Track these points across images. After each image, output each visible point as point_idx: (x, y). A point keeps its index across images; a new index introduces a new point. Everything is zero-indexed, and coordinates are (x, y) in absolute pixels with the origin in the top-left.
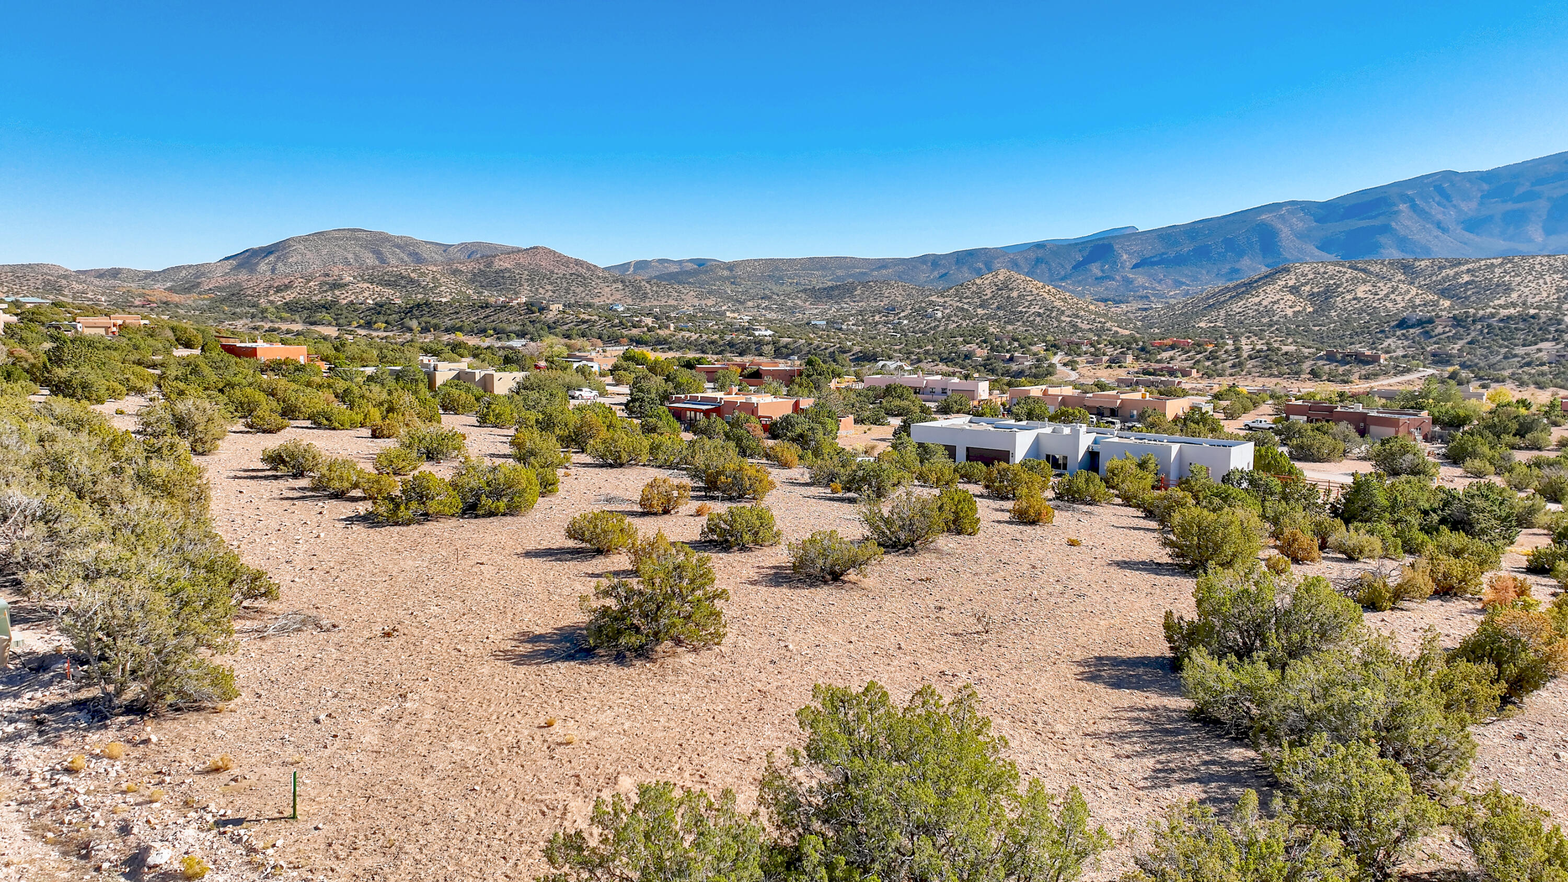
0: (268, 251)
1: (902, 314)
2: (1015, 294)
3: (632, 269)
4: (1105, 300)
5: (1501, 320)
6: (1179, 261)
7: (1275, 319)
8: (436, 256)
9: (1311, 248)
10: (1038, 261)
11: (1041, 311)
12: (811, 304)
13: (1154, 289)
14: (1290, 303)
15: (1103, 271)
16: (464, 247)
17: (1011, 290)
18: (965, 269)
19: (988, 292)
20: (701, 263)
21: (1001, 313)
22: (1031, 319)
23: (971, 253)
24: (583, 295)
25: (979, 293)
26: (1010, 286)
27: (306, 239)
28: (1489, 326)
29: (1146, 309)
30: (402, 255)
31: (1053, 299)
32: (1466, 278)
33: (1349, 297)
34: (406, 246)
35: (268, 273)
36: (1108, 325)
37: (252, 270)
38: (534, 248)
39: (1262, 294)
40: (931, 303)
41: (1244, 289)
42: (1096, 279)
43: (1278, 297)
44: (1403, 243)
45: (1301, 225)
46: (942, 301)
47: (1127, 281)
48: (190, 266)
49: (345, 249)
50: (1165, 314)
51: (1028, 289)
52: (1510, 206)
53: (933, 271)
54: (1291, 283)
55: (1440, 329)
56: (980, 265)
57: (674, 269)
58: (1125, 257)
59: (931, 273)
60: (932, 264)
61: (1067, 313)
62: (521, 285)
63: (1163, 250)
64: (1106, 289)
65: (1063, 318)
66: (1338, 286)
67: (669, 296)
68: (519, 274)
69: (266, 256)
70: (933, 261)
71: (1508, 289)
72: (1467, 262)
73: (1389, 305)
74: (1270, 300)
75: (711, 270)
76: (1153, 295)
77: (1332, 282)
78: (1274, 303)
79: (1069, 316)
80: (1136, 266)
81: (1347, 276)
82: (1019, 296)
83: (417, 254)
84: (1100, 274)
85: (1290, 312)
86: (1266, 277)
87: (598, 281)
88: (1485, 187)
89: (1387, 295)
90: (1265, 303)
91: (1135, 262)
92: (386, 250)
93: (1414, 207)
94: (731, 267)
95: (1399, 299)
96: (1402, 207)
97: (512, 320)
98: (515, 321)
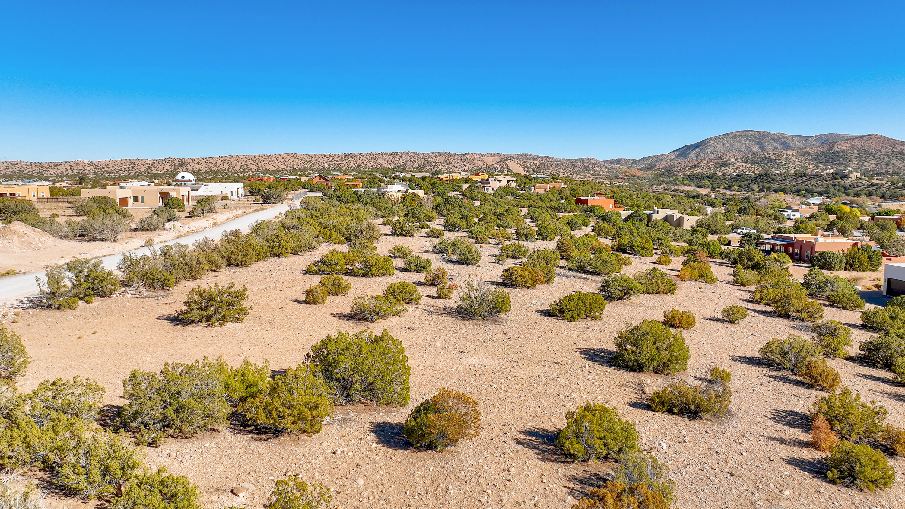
0: (695, 146)
8: (799, 144)
16: (819, 137)
27: (717, 138)
30: (776, 145)
34: (779, 139)
35: (694, 159)
37: (687, 157)
38: (868, 135)
48: (654, 156)
49: (740, 143)
68: (851, 153)
69: (694, 149)
83: (786, 143)
92: (765, 143)
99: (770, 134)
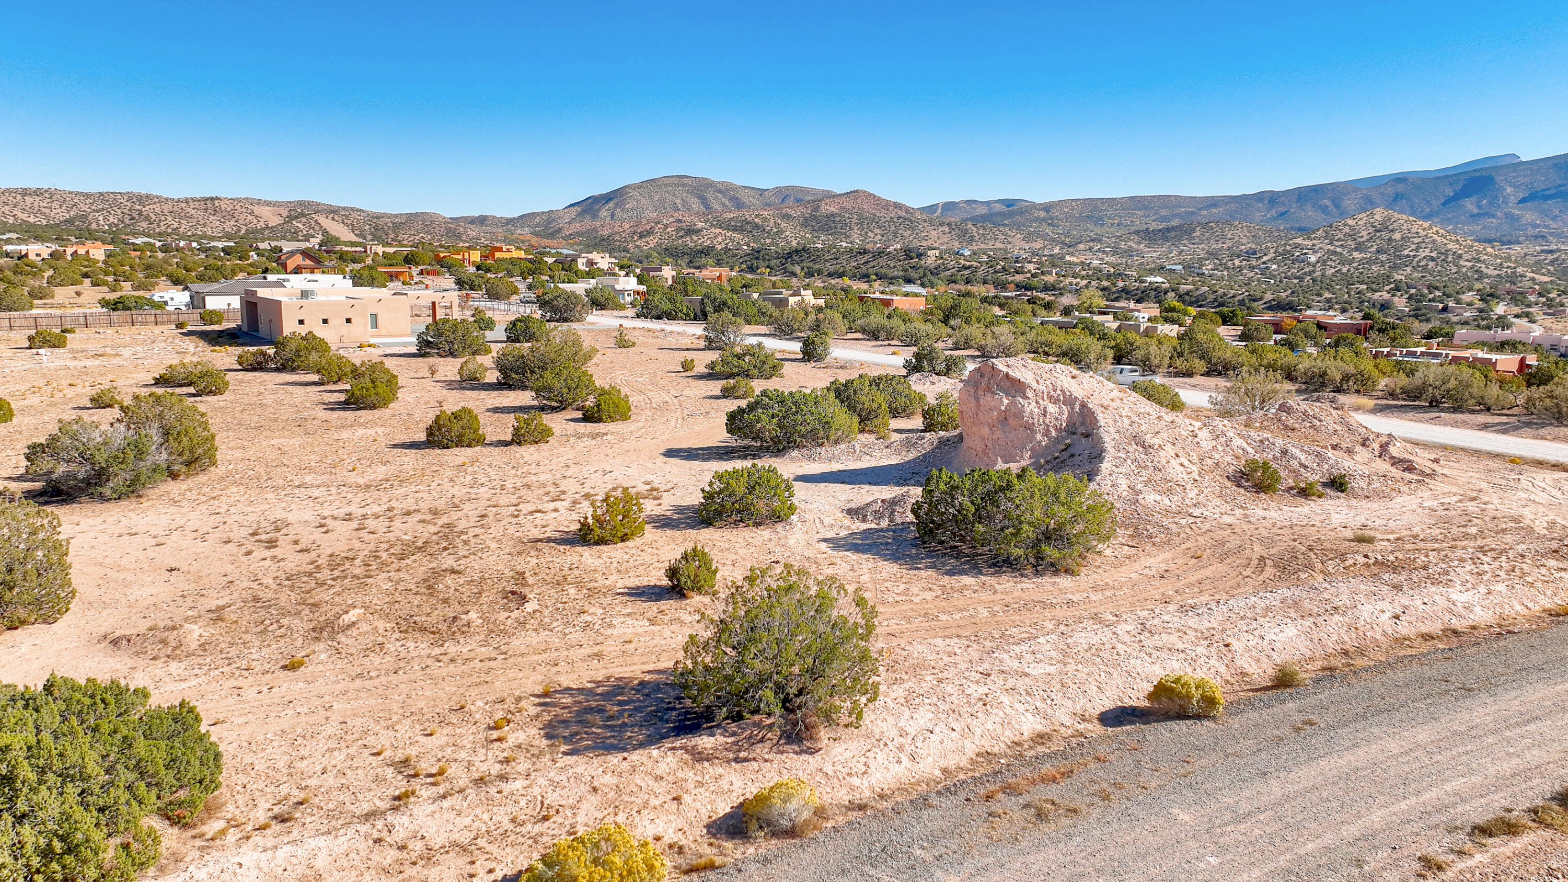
0: (607, 198)
1: (1265, 259)
2: (1397, 236)
3: (939, 211)
4: (1490, 241)
8: (754, 201)
10: (1398, 197)
11: (1434, 254)
13: (1547, 227)
15: (1479, 207)
16: (778, 190)
17: (1392, 231)
18: (1308, 207)
19: (1364, 233)
20: (1009, 203)
21: (1383, 257)
22: (1422, 263)
23: (1316, 190)
25: (1354, 234)
26: (1391, 228)
27: (639, 186)
29: (1551, 252)
30: (723, 200)
31: (1445, 241)
34: (727, 190)
35: (609, 219)
37: (595, 216)
38: (854, 192)
40: (1297, 246)
42: (1472, 216)
46: (1310, 243)
47: (1512, 219)
48: (543, 213)
49: (673, 195)
51: (1414, 230)
53: (1269, 210)
56: (1327, 202)
57: (983, 210)
58: (1509, 190)
59: (1268, 212)
60: (1269, 202)
61: (1466, 256)
63: (1559, 182)
64: (1484, 227)
65: (1462, 263)
69: (606, 203)
70: (1270, 198)
75: (1027, 211)
76: (1551, 234)
80: (1523, 201)
82: (1403, 239)
83: (737, 198)
84: (1476, 211)
91: (1521, 195)
92: (709, 195)
94: (1047, 207)
97: (892, 265)
98: (895, 267)
99: (714, 182)
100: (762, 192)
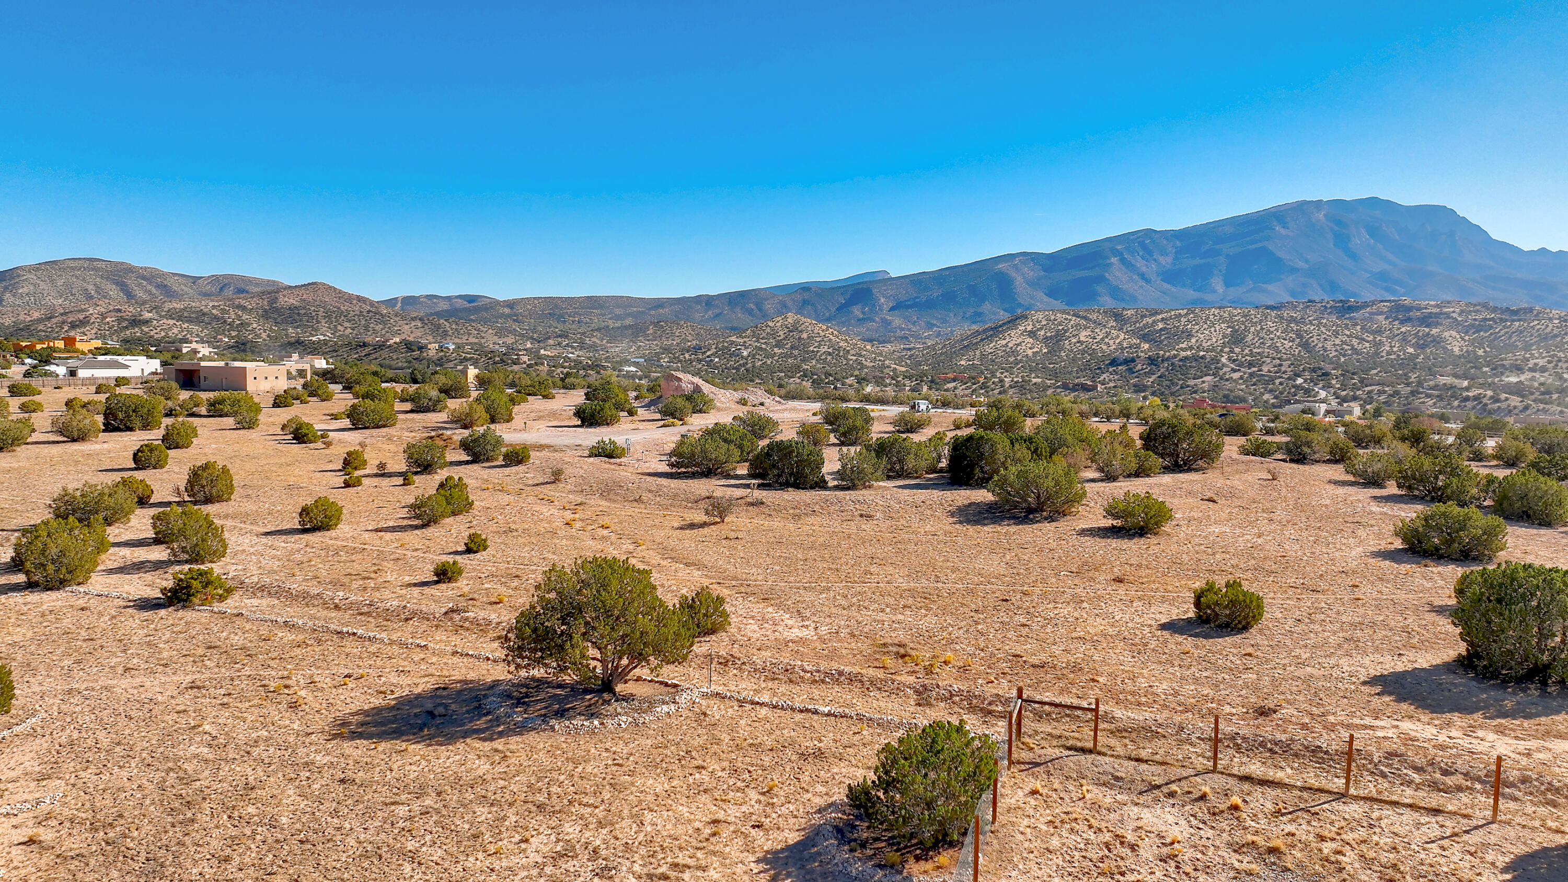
1: (709, 353)
2: (805, 336)
3: (399, 305)
4: (870, 341)
5: (1181, 360)
6: (929, 305)
7: (1019, 358)
8: (185, 289)
9: (1041, 295)
10: (805, 302)
11: (830, 350)
12: (607, 342)
13: (909, 330)
14: (1029, 345)
15: (863, 313)
17: (801, 331)
18: (738, 309)
19: (781, 333)
20: (471, 299)
21: (796, 352)
22: (823, 357)
23: (743, 295)
24: (383, 332)
25: (773, 334)
27: (37, 268)
28: (1173, 364)
30: (149, 287)
31: (838, 340)
32: (1161, 325)
33: (1074, 340)
34: (150, 276)
36: (887, 362)
38: (310, 284)
39: (1008, 337)
40: (732, 343)
41: (991, 332)
42: (858, 320)
43: (1020, 340)
44: (1116, 292)
45: (1031, 274)
46: (742, 341)
47: (886, 323)
49: (84, 280)
50: (927, 353)
51: (816, 331)
52: (1198, 261)
54: (1029, 328)
55: (1139, 367)
56: (752, 306)
57: (444, 306)
58: (882, 300)
59: (706, 312)
60: (706, 304)
61: (853, 352)
62: (318, 322)
63: (915, 295)
64: (868, 330)
65: (849, 357)
66: (1066, 331)
67: (469, 334)
68: (314, 311)
70: (707, 301)
71: (1190, 335)
72: (1162, 312)
73: (1104, 347)
74: (1014, 342)
76: (912, 336)
77: (1060, 328)
78: (1018, 345)
79: (853, 355)
80: (892, 309)
81: (1072, 322)
82: (809, 338)
83: (165, 286)
84: (861, 316)
85: (1030, 352)
86: (1009, 322)
87: (397, 319)
88: (1178, 244)
89: (1102, 339)
90: (1010, 345)
91: (891, 305)
93: (1123, 260)
94: (511, 304)
95: (1111, 342)
96: (1114, 260)
97: (395, 357)
98: (398, 359)
100: (195, 280)
